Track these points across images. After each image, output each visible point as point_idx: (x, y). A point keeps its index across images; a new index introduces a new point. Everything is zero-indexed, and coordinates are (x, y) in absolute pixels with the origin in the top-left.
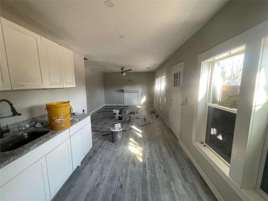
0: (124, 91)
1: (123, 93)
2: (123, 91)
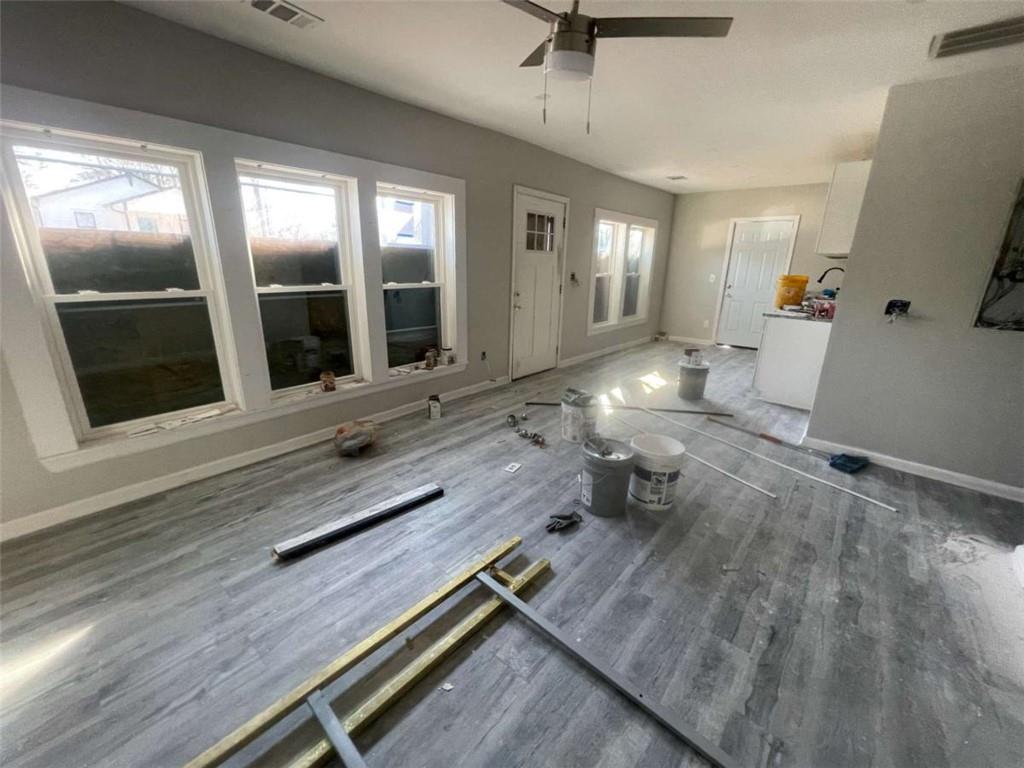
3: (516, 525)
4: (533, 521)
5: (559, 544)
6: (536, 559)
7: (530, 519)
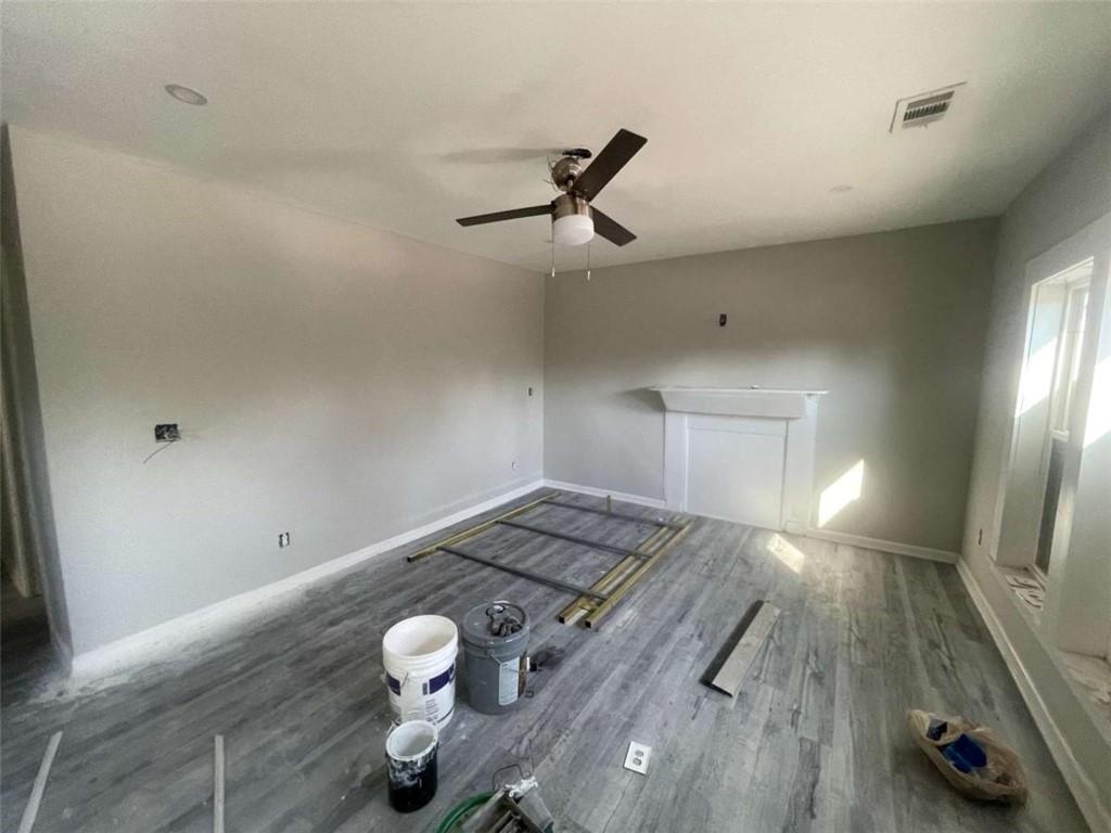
0: (669, 404)
1: (656, 418)
2: (654, 402)
3: (596, 656)
4: (582, 660)
5: (552, 641)
6: (570, 628)
7: (585, 663)
